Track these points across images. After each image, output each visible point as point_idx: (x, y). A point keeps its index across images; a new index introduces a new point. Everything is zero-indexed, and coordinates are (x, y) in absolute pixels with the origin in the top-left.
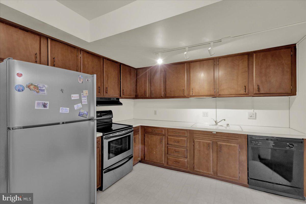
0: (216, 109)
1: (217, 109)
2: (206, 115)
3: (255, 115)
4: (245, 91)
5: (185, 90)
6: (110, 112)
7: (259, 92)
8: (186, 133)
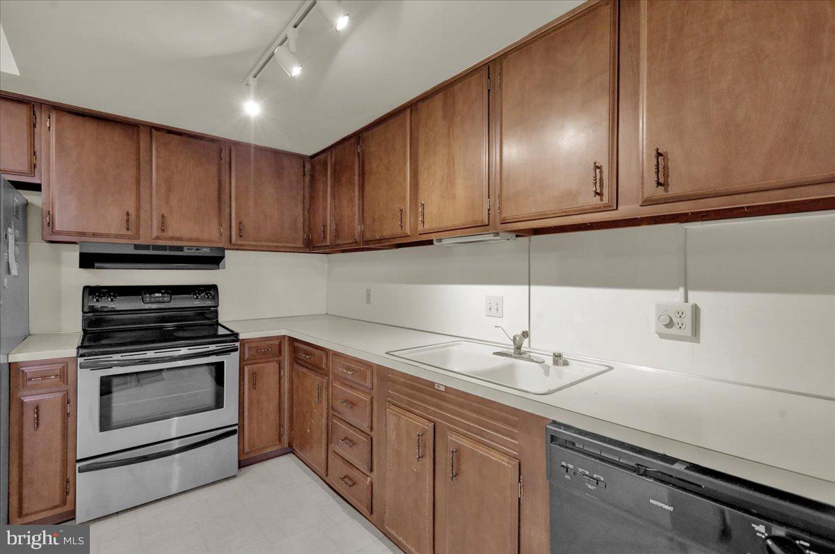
0: (529, 285)
1: (533, 288)
2: (494, 309)
3: (688, 321)
4: (600, 194)
5: (405, 213)
6: (211, 291)
7: (666, 190)
8: (369, 377)
